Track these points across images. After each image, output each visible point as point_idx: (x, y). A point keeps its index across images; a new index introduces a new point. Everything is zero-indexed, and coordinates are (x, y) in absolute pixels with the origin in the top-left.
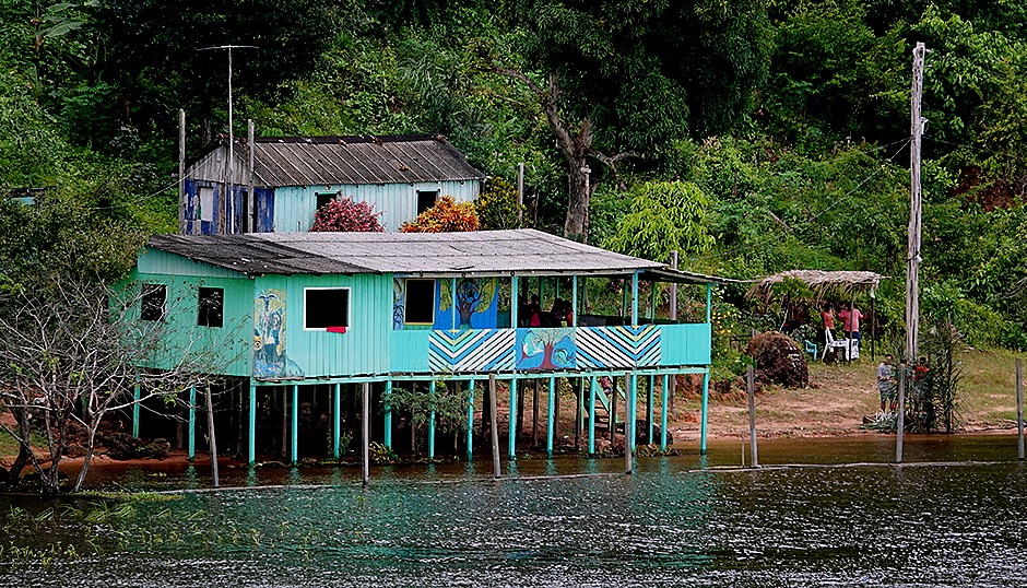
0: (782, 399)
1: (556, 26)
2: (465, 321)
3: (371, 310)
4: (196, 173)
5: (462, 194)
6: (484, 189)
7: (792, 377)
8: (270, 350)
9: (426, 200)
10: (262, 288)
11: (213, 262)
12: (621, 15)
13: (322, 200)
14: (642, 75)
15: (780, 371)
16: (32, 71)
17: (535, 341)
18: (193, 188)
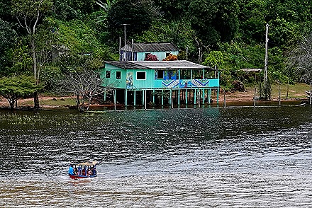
0: (238, 94)
1: (193, 20)
2: (170, 78)
3: (150, 76)
4: (122, 49)
5: (175, 54)
6: (180, 52)
7: (241, 89)
8: (130, 83)
9: (167, 54)
10: (128, 71)
11: (119, 66)
12: (207, 18)
13: (147, 55)
14: (211, 30)
15: (238, 88)
16: (95, 29)
17: (184, 82)
18: (122, 52)
